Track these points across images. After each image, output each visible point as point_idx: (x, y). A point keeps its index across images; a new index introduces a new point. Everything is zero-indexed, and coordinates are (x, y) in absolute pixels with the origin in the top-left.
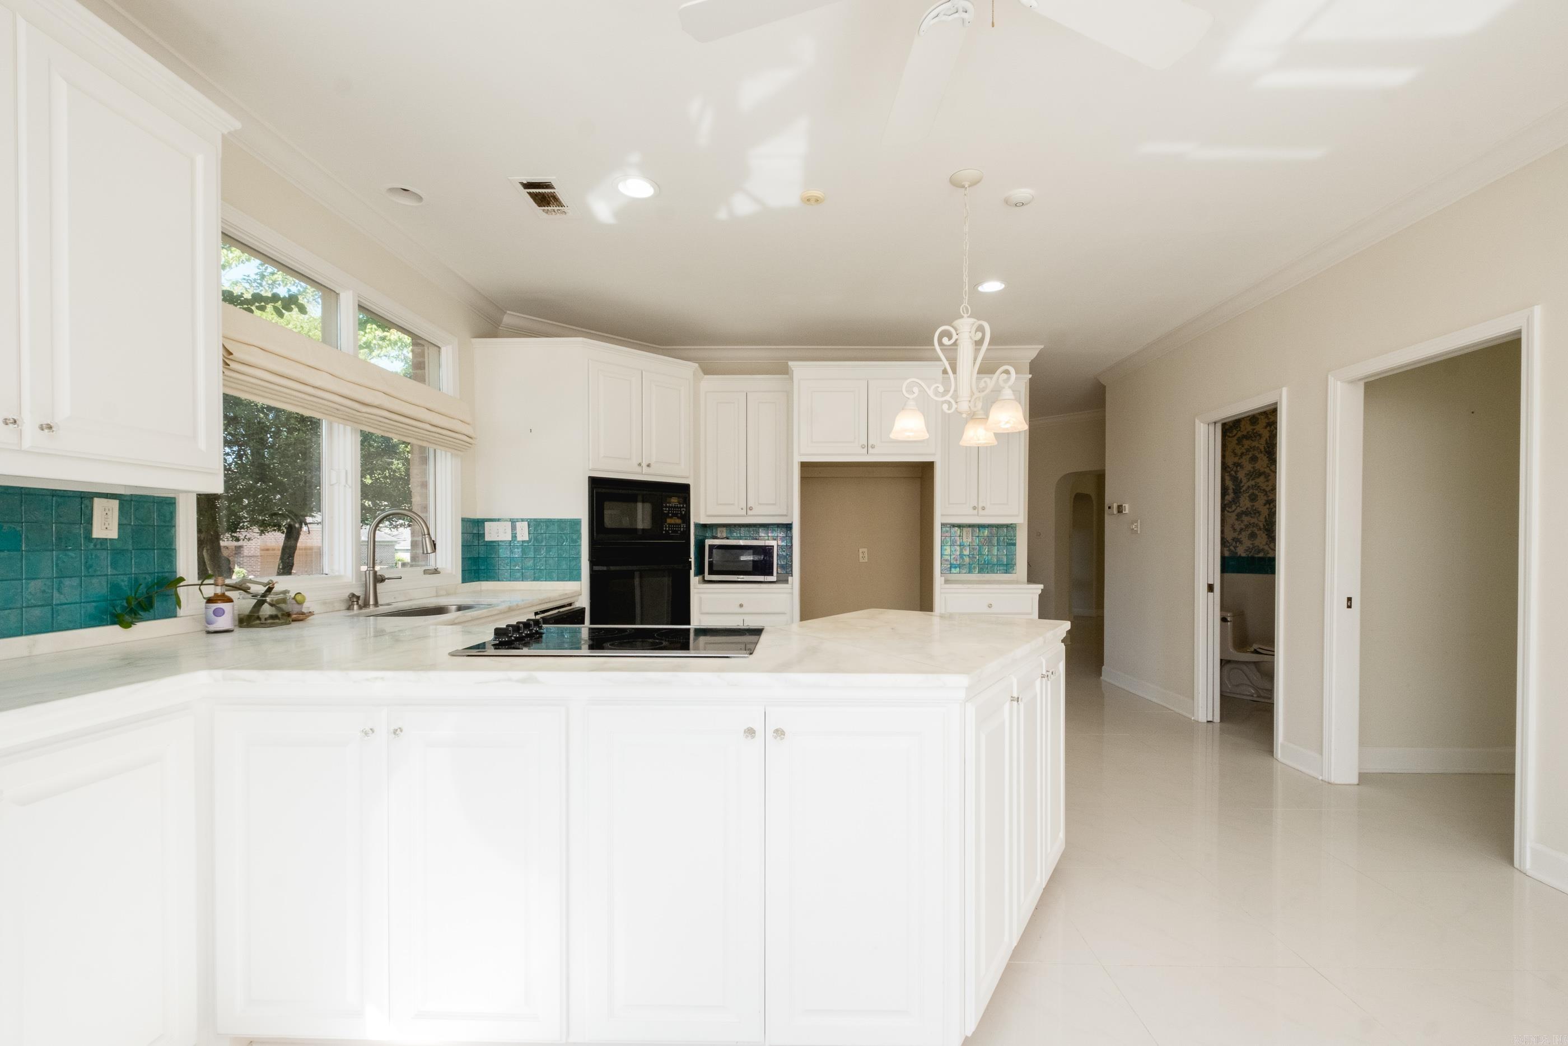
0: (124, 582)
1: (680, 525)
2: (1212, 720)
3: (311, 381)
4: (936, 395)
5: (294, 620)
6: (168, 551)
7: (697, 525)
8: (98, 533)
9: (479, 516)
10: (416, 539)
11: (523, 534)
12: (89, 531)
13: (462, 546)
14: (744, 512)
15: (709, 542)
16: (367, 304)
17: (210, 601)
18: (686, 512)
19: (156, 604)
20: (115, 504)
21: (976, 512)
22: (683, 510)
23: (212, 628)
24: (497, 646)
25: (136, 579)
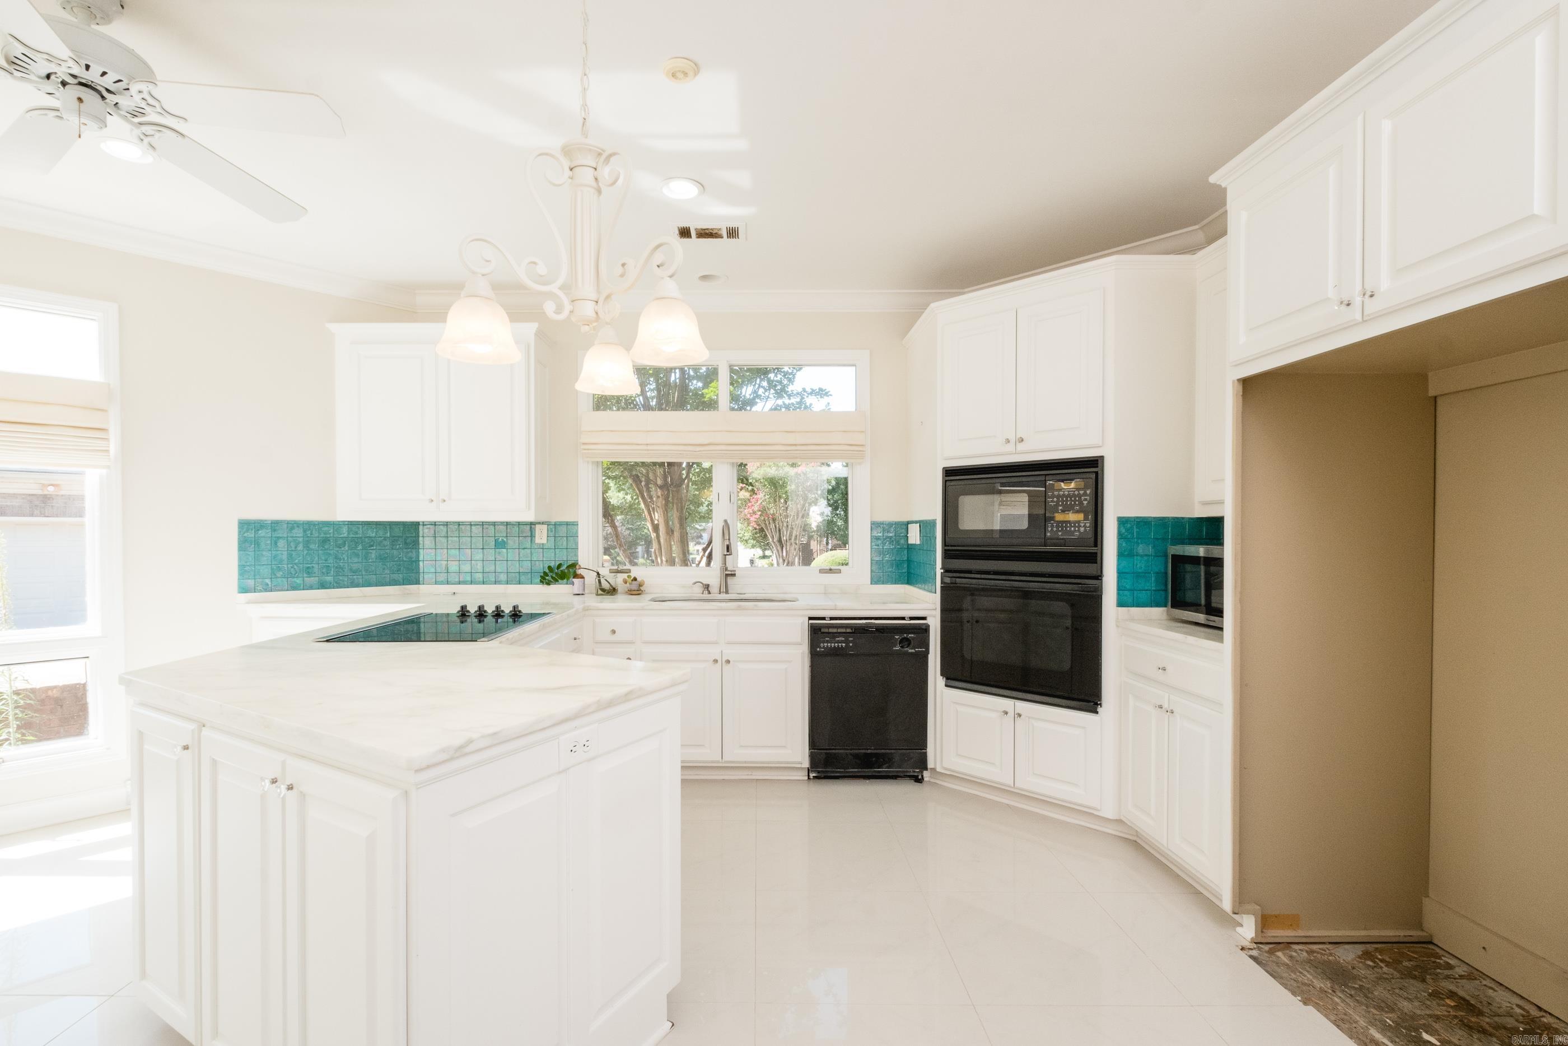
6: (574, 550)
8: (537, 541)
11: (918, 538)
12: (533, 540)
13: (871, 548)
18: (1095, 502)
20: (545, 527)
22: (1085, 500)
23: (574, 592)
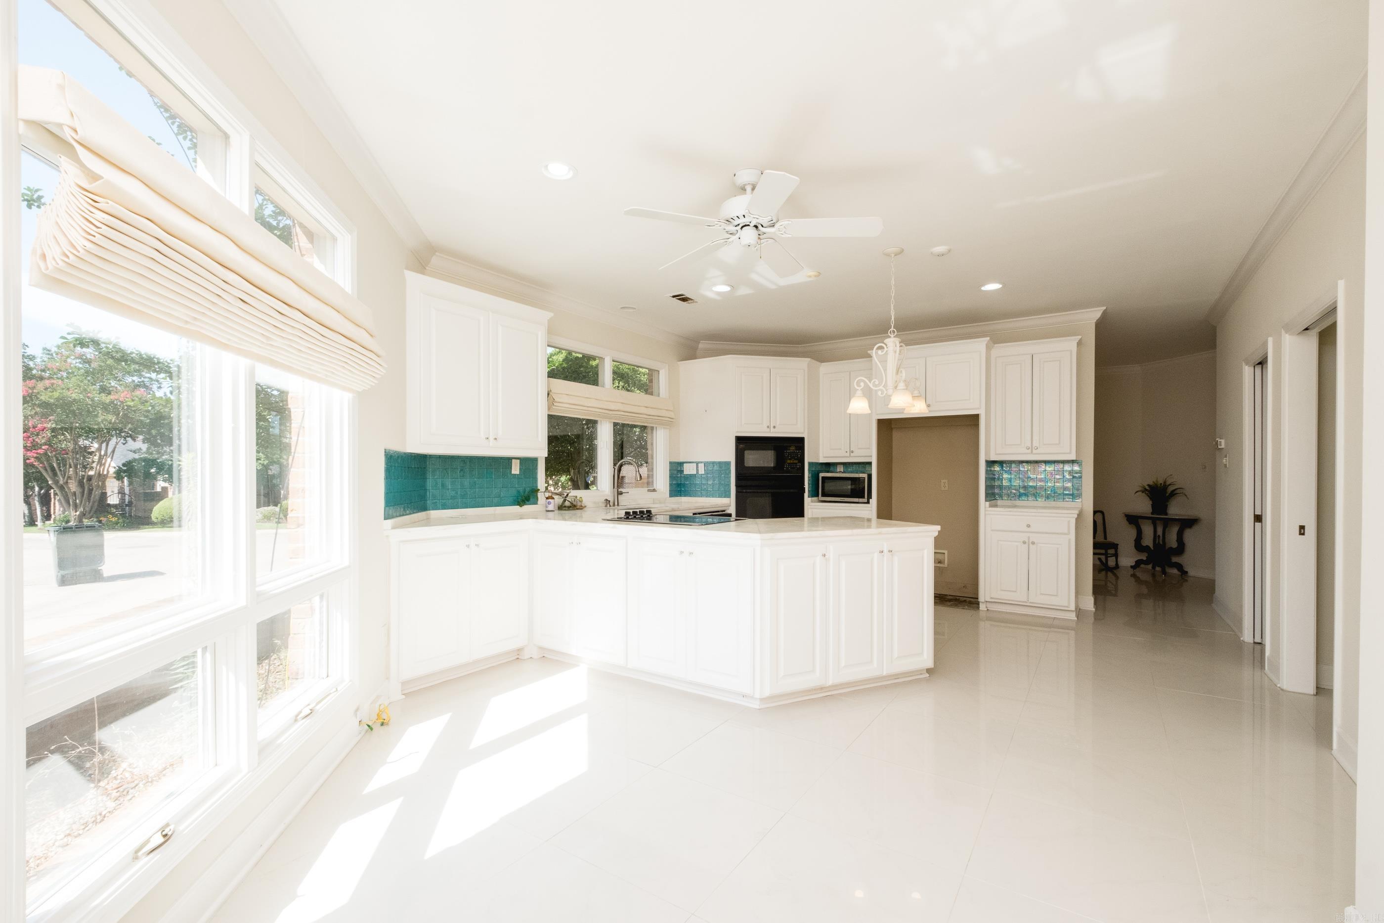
0: (521, 489)
1: (796, 463)
2: (1260, 641)
3: (586, 405)
4: (873, 386)
5: (577, 509)
6: (535, 479)
7: (810, 464)
8: (513, 472)
9: (681, 460)
10: (649, 473)
11: (702, 471)
12: (511, 471)
13: (670, 477)
14: (848, 454)
15: (822, 475)
16: (616, 359)
17: (547, 498)
18: (801, 456)
19: (531, 499)
20: (518, 461)
21: (1030, 451)
22: (799, 454)
23: (548, 509)
24: (625, 518)
25: (525, 489)
